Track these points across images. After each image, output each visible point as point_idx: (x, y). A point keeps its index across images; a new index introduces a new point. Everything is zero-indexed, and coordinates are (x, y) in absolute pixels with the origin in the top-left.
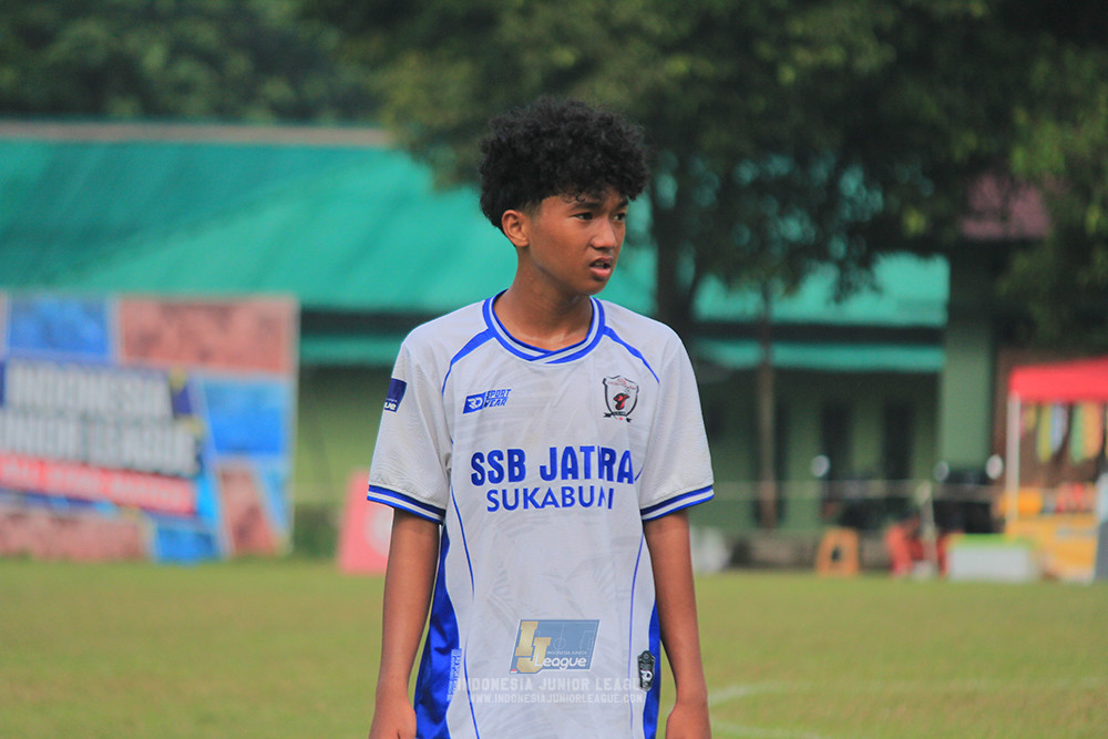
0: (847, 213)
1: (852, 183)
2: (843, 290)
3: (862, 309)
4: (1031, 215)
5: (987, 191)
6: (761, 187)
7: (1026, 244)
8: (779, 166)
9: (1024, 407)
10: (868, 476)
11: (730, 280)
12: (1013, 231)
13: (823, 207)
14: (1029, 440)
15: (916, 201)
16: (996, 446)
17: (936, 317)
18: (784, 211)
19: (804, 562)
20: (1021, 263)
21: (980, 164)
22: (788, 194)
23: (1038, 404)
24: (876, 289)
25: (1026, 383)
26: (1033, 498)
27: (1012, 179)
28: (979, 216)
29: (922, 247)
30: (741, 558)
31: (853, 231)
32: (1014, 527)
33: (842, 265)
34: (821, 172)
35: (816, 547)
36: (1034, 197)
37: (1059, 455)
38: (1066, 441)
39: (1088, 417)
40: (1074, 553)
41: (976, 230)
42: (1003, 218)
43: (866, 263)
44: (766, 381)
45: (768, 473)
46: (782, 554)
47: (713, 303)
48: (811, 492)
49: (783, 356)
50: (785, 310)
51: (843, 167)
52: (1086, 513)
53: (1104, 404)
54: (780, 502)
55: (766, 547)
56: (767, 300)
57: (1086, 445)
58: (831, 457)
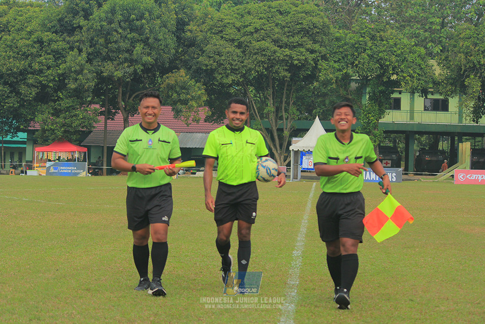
0: (13, 126)
1: (14, 122)
2: (13, 137)
3: (15, 139)
4: (38, 127)
5: (32, 123)
6: (1, 122)
7: (37, 130)
8: (4, 120)
9: (37, 152)
10: (16, 162)
12: (35, 128)
14: (38, 156)
15: (22, 124)
16: (33, 158)
17: (25, 140)
18: (4, 126)
19: (7, 173)
20: (37, 133)
21: (31, 119)
22: (5, 123)
23: (39, 152)
24: (17, 136)
25: (37, 149)
26: (38, 165)
27: (35, 121)
28: (31, 127)
29: (23, 131)
31: (14, 129)
32: (36, 168)
34: (10, 121)
35: (9, 171)
36: (38, 124)
37: (41, 158)
38: (42, 157)
39: (45, 154)
40: (43, 172)
41: (29, 128)
42: (34, 127)
43: (16, 133)
44: (3, 148)
45: (3, 162)
46: (5, 172)
48: (9, 164)
49: (5, 145)
50: (5, 139)
51: (13, 120)
52: (45, 167)
53: (47, 152)
54: (4, 165)
55: (2, 171)
56: (3, 138)
57: (45, 157)
58: (11, 159)
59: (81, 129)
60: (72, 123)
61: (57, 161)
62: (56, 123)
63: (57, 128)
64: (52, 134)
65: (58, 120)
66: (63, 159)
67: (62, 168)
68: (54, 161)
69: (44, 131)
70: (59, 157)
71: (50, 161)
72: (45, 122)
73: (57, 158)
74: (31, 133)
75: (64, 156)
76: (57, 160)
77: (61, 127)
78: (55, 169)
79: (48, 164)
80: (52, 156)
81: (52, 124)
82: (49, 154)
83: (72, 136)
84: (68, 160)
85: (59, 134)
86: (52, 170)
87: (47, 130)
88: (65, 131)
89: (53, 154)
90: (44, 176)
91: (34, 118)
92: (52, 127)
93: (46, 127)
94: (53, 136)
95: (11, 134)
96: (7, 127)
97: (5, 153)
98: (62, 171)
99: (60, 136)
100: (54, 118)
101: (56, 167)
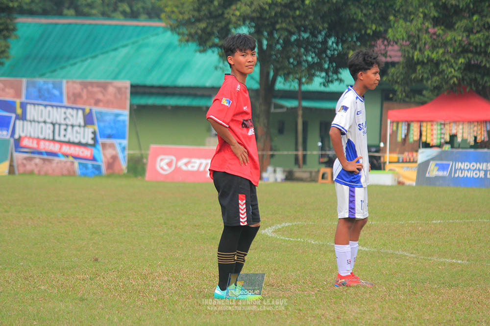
0: (329, 52)
2: (328, 81)
4: (395, 54)
5: (380, 45)
6: (299, 43)
7: (393, 64)
8: (306, 35)
9: (392, 122)
11: (286, 77)
12: (389, 60)
13: (321, 52)
14: (394, 134)
15: (353, 48)
16: (382, 138)
18: (307, 51)
19: (313, 179)
20: (392, 70)
21: (377, 35)
22: (307, 45)
23: (397, 122)
24: (339, 80)
25: (395, 113)
26: (395, 156)
27: (387, 40)
30: (290, 177)
31: (332, 59)
32: (388, 166)
33: (327, 71)
34: (320, 38)
35: (318, 171)
36: (396, 47)
37: (405, 140)
38: (407, 135)
39: (415, 128)
40: (409, 175)
42: (386, 55)
43: (336, 72)
44: (300, 112)
45: (300, 148)
46: (306, 175)
47: (281, 84)
48: (316, 153)
49: (305, 104)
50: (306, 87)
51: (328, 36)
52: (415, 162)
53: (421, 122)
54: (304, 156)
55: (298, 173)
56: (300, 83)
57: (414, 136)
58: (322, 142)
61: (447, 147)
62: (445, 44)
63: (447, 57)
64: (433, 74)
65: (449, 36)
66: (464, 140)
67: (459, 165)
68: (440, 146)
69: (411, 64)
70: (453, 137)
71: (427, 145)
72: (413, 41)
73: (448, 138)
75: (465, 133)
76: (447, 143)
77: (457, 55)
78: (442, 168)
79: (423, 155)
80: (434, 133)
81: (434, 47)
82: (426, 127)
84: (478, 145)
85: (453, 73)
86: (433, 171)
87: (420, 63)
88: (468, 67)
89: (437, 128)
90: (410, 186)
91: (386, 31)
92: (434, 56)
93: (417, 55)
94: (435, 78)
95: (323, 74)
96: (314, 55)
97: (305, 125)
98: (459, 174)
99: (455, 79)
100: (439, 30)
101: (445, 162)
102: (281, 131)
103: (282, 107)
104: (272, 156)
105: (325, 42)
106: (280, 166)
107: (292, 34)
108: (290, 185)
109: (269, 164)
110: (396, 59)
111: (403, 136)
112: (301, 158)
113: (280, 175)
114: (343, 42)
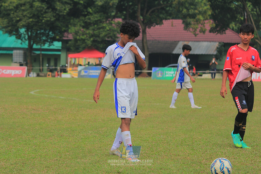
0: (50, 36)
1: (50, 33)
2: (50, 45)
3: (52, 47)
4: (71, 37)
5: (66, 34)
6: (40, 33)
7: (70, 40)
8: (42, 31)
9: (70, 58)
10: (52, 66)
11: (37, 44)
12: (69, 39)
13: (48, 36)
14: (70, 62)
15: (58, 35)
16: (67, 63)
17: (60, 48)
18: (43, 37)
19: (45, 76)
20: (70, 42)
21: (65, 31)
22: (43, 34)
23: (71, 58)
24: (53, 45)
25: (70, 56)
26: (71, 69)
27: (68, 33)
28: (65, 37)
29: (58, 40)
30: (38, 75)
31: (51, 38)
32: (69, 72)
33: (49, 42)
34: (47, 32)
35: (47, 74)
36: (71, 35)
37: (74, 64)
38: (75, 62)
39: (77, 59)
40: (75, 75)
41: (64, 38)
42: (67, 37)
43: (52, 42)
44: (41, 55)
45: (41, 66)
46: (43, 75)
47: (35, 46)
48: (46, 68)
49: (43, 52)
50: (43, 47)
51: (50, 31)
52: (77, 70)
53: (79, 58)
54: (43, 69)
55: (41, 74)
56: (41, 46)
57: (77, 63)
58: (48, 64)
59: (107, 39)
60: (99, 34)
61: (87, 66)
62: (86, 34)
63: (87, 38)
64: (83, 43)
65: (88, 32)
66: (92, 64)
67: (91, 71)
68: (85, 65)
69: (76, 40)
70: (89, 63)
71: (81, 65)
72: (76, 33)
73: (87, 63)
74: (65, 42)
75: (93, 61)
76: (87, 64)
77: (90, 38)
78: (86, 72)
79: (80, 68)
81: (83, 35)
82: (80, 59)
83: (99, 45)
84: (96, 65)
85: (89, 42)
86: (83, 73)
87: (79, 40)
88: (94, 41)
89: (84, 60)
90: (76, 78)
91: (68, 30)
92: (83, 38)
93: (78, 37)
94: (84, 45)
95: (48, 43)
96: (45, 37)
97: (43, 59)
98: (91, 74)
99: (90, 45)
100: (84, 30)
101: (86, 70)
102: (35, 61)
103: (35, 53)
104: (32, 69)
105: (48, 33)
106: (35, 72)
107: (38, 30)
108: (38, 78)
109: (31, 71)
110: (71, 38)
111: (74, 62)
112: (41, 70)
113: (35, 75)
114: (55, 33)
